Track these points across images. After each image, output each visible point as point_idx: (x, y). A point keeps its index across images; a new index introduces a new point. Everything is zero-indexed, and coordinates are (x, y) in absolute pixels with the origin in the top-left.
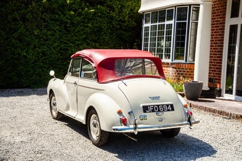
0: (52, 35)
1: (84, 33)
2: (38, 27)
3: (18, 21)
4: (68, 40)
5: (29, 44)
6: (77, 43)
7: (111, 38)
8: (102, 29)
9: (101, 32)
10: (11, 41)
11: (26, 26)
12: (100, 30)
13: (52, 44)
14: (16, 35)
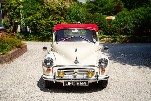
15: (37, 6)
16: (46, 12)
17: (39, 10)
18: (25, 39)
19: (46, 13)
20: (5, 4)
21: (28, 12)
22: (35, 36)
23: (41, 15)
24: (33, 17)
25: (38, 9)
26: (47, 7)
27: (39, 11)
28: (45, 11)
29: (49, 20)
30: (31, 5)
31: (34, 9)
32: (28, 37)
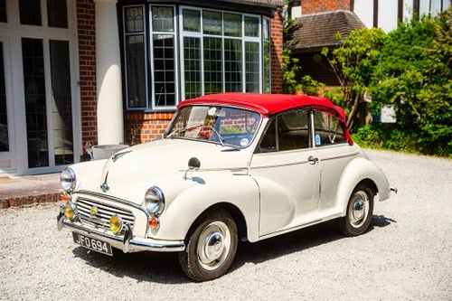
15: (417, 47)
16: (441, 64)
17: (422, 58)
18: (382, 143)
19: (439, 67)
20: (338, 47)
21: (390, 65)
22: (408, 138)
23: (424, 74)
24: (400, 80)
25: (418, 57)
26: (446, 49)
27: (421, 63)
28: (437, 62)
29: (445, 91)
30: (402, 45)
31: (407, 58)
32: (389, 138)
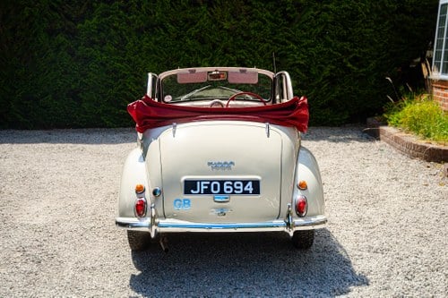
0: (259, 29)
1: (321, 24)
2: (234, 15)
3: (199, 5)
4: (288, 38)
5: (214, 47)
6: (306, 42)
7: (379, 31)
8: (358, 13)
9: (358, 19)
10: (185, 42)
11: (212, 13)
12: (354, 16)
13: (258, 46)
14: (193, 31)
